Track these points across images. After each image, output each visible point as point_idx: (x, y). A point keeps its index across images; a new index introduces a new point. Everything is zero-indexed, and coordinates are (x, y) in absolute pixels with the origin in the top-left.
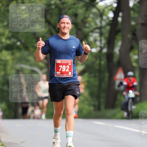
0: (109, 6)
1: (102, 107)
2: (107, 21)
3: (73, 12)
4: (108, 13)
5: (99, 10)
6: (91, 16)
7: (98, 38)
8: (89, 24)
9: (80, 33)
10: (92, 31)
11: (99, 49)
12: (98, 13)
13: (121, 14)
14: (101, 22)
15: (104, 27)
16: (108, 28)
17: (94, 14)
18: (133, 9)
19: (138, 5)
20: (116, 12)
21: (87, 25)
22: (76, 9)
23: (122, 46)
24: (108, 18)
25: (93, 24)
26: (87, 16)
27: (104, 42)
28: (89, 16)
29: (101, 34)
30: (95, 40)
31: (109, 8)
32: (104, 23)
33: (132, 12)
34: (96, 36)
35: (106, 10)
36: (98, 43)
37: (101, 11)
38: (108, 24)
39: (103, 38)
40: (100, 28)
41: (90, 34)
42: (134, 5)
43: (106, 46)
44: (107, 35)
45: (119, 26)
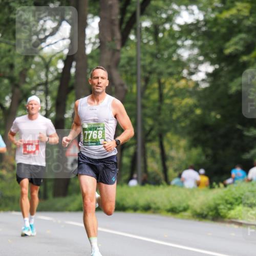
0: (58, 53)
1: (50, 194)
2: (55, 74)
3: (7, 61)
4: (57, 63)
5: (43, 58)
6: (33, 66)
8: (31, 78)
9: (17, 90)
10: (35, 88)
12: (42, 63)
13: (74, 64)
14: (47, 76)
15: (52, 82)
16: (57, 83)
17: (37, 64)
18: (91, 56)
19: (98, 51)
20: (68, 61)
21: (28, 80)
22: (12, 57)
24: (57, 69)
25: (35, 78)
26: (27, 67)
27: (50, 103)
28: (30, 67)
29: (47, 93)
31: (58, 55)
32: (50, 77)
33: (90, 61)
35: (54, 59)
37: (47, 60)
38: (56, 79)
39: (49, 98)
40: (46, 84)
41: (32, 92)
42: (93, 51)
43: (54, 109)
44: (55, 94)
45: (72, 81)
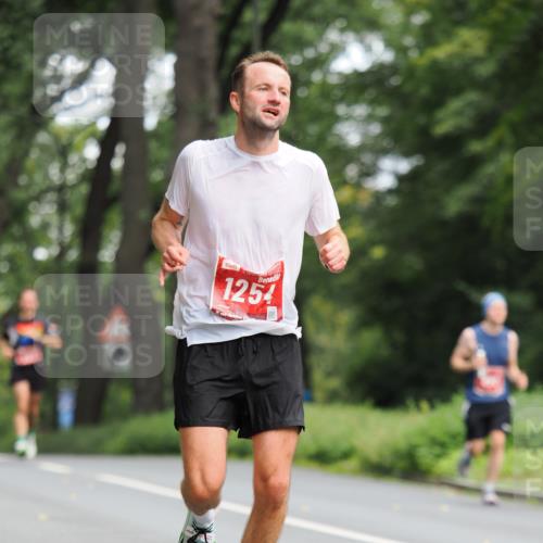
2: (81, 171)
4: (83, 146)
5: (56, 137)
6: (34, 154)
7: (54, 220)
8: (31, 178)
10: (38, 198)
11: (55, 251)
13: (120, 149)
14: (63, 169)
15: (74, 186)
16: (84, 189)
17: (43, 148)
18: (155, 134)
20: (108, 142)
21: (23, 180)
23: (123, 243)
24: (84, 160)
25: (38, 177)
27: (69, 229)
29: (63, 207)
30: (45, 226)
31: (90, 129)
32: (71, 176)
33: (153, 145)
34: (48, 214)
35: (78, 139)
36: (53, 234)
38: (83, 179)
40: (61, 189)
41: (32, 206)
42: (160, 123)
43: (77, 241)
44: (79, 210)
45: (115, 187)
